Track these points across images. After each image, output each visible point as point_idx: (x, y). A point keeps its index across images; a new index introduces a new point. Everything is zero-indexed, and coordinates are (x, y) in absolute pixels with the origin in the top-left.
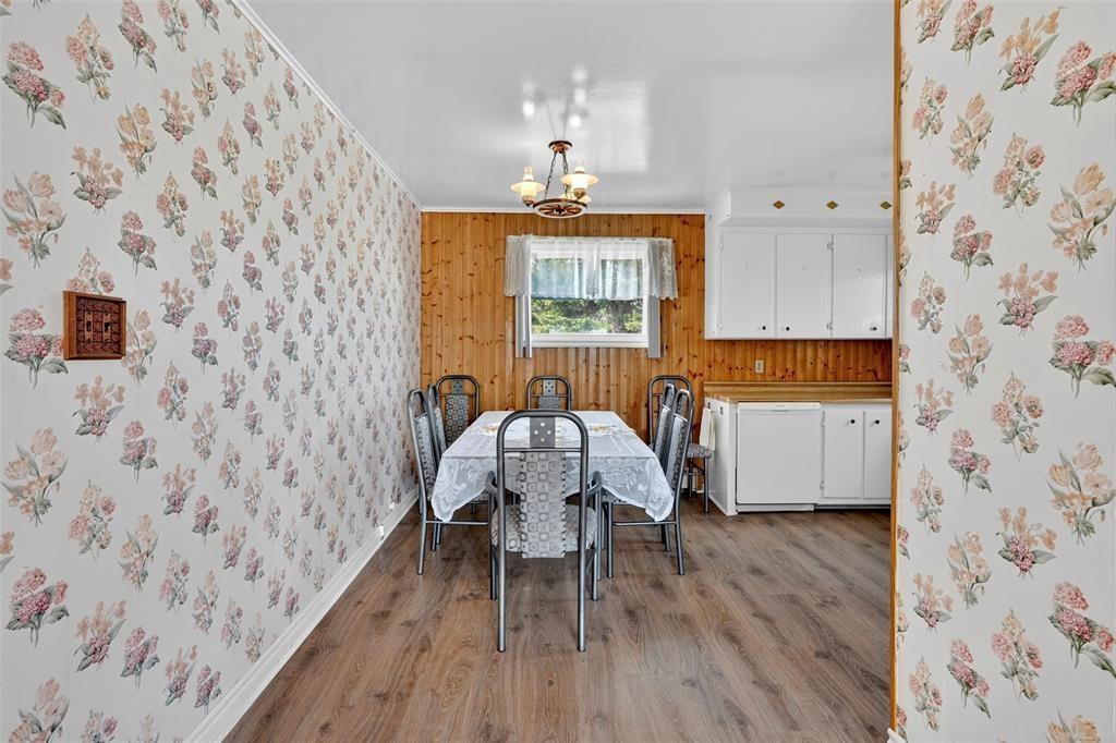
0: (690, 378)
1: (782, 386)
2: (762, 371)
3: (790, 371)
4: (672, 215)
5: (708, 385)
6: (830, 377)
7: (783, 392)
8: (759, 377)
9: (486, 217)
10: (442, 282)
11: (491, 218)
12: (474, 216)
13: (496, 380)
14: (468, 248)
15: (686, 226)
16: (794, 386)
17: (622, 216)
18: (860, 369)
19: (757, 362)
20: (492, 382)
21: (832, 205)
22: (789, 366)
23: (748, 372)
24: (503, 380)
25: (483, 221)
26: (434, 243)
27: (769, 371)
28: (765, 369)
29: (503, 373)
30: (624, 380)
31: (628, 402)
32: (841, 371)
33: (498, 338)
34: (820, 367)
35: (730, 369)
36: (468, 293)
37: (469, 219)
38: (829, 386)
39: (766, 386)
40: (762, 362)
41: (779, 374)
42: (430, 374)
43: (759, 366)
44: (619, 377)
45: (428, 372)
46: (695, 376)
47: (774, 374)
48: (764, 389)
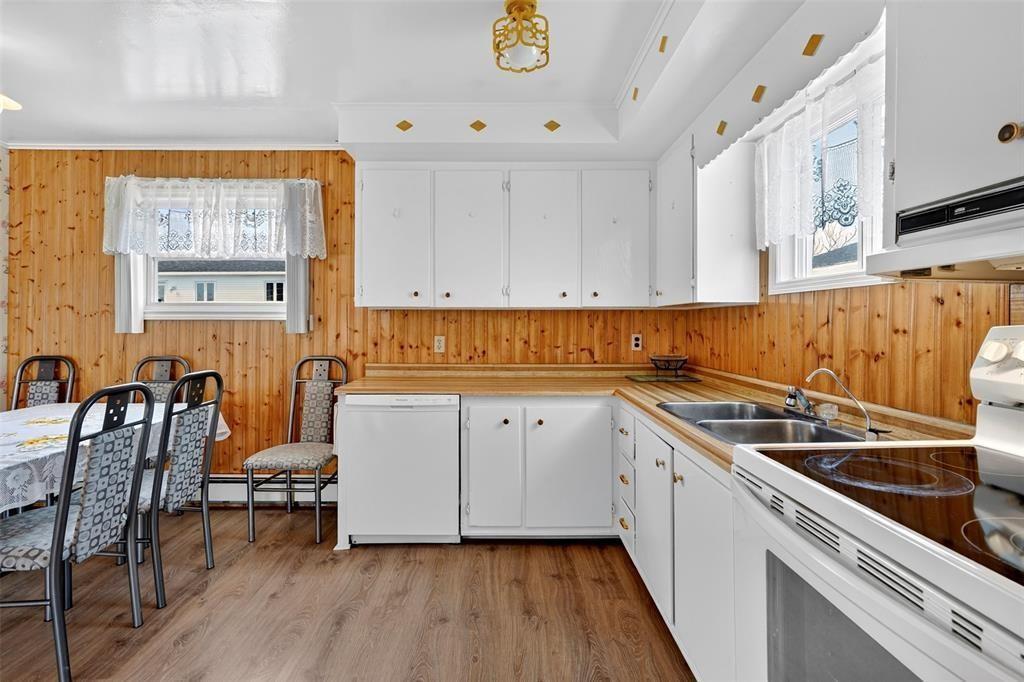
0: (350, 358)
1: (468, 369)
2: (442, 350)
3: (480, 351)
4: (327, 151)
5: (370, 368)
6: (532, 357)
7: (468, 378)
8: (439, 359)
9: (91, 155)
10: (34, 237)
11: (97, 156)
12: (77, 155)
13: (102, 362)
14: (69, 195)
15: (345, 165)
16: (484, 369)
17: (264, 154)
18: (572, 348)
19: (436, 338)
20: (97, 365)
21: (478, 126)
22: (478, 343)
23: (424, 352)
24: (110, 360)
25: (87, 160)
26: (25, 188)
27: (453, 350)
28: (447, 347)
29: (110, 354)
30: (265, 363)
31: (270, 389)
32: (546, 350)
33: (104, 308)
34: (519, 345)
35: (402, 347)
36: (69, 252)
37: (69, 159)
38: (529, 369)
39: (447, 369)
40: (443, 338)
41: (465, 355)
42: (19, 355)
43: (439, 344)
44: (258, 359)
45: (16, 351)
46: (355, 356)
47: (460, 355)
48: (444, 373)
